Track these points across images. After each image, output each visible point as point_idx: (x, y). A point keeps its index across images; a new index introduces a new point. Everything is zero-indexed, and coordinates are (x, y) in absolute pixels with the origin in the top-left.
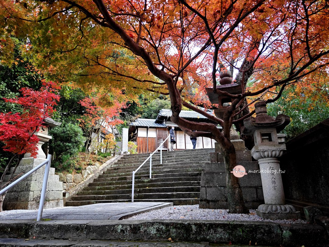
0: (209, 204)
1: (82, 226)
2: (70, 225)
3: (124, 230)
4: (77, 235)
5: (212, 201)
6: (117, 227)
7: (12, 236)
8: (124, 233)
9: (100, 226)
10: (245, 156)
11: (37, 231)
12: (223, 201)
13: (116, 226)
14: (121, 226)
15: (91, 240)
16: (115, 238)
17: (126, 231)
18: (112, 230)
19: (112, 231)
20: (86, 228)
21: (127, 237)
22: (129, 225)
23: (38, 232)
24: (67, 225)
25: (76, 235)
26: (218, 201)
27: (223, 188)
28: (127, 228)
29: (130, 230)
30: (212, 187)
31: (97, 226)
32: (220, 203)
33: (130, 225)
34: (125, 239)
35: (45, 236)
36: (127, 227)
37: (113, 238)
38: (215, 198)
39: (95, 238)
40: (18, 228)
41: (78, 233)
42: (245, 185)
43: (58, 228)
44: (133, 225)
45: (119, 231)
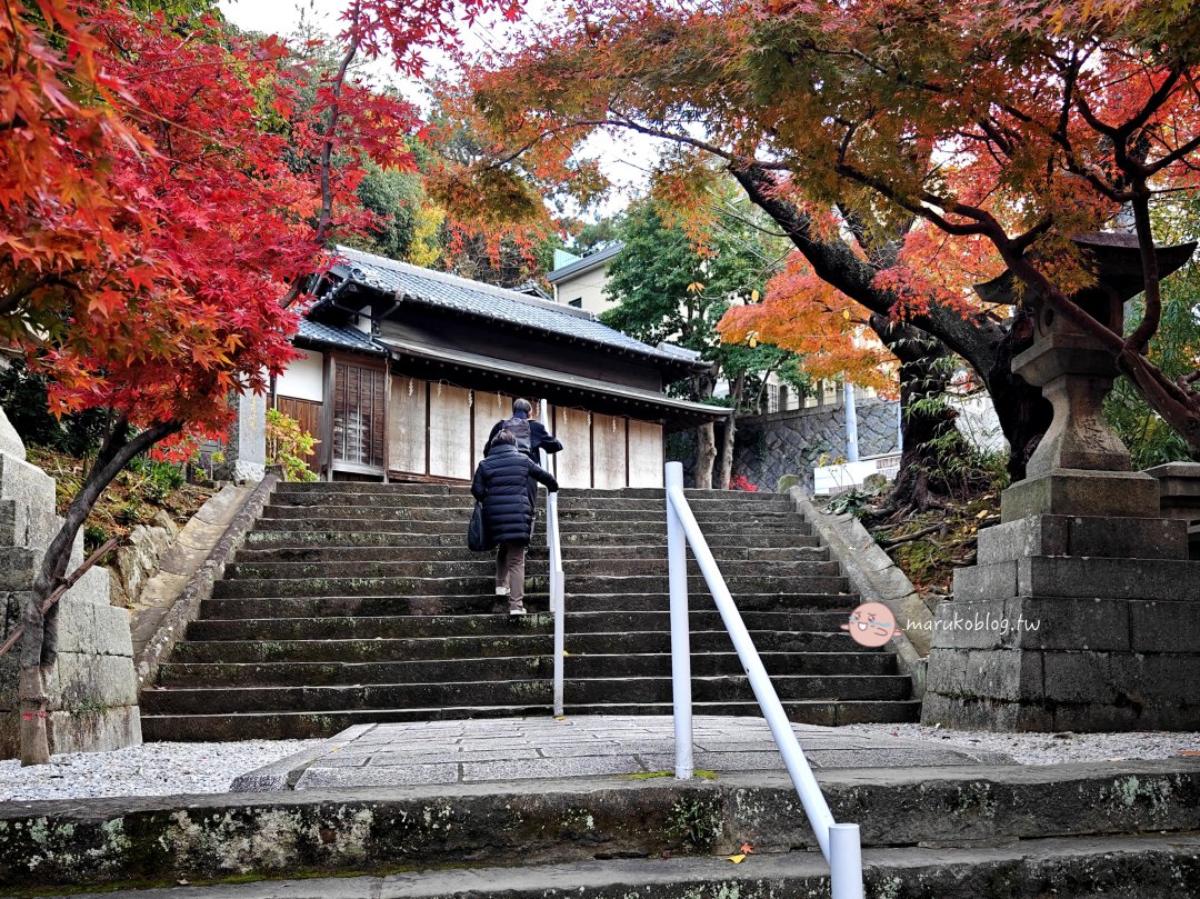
0: (1054, 715)
1: (975, 787)
2: (916, 787)
3: (1150, 796)
4: (956, 823)
5: (1065, 704)
6: (1121, 786)
7: (615, 851)
8: (1150, 805)
9: (1049, 784)
10: (1168, 539)
11: (752, 818)
12: (1105, 705)
13: (1116, 783)
14: (1134, 782)
15: (1021, 839)
16: (1116, 826)
17: (1159, 800)
18: (1102, 797)
19: (1103, 801)
20: (991, 797)
21: (1162, 819)
22: (1167, 775)
23: (756, 823)
24: (904, 787)
25: (950, 826)
26: (1088, 704)
27: (1105, 655)
28: (1159, 789)
29: (1173, 792)
30: (1064, 651)
31: (1039, 787)
32: (1093, 710)
33: (1171, 777)
34: (1154, 827)
35: (801, 840)
36: (1160, 783)
37: (1109, 827)
38: (1079, 694)
39: (1035, 831)
40: (642, 811)
41: (960, 815)
42: (1182, 648)
43: (861, 800)
44: (1182, 775)
45: (1130, 800)
